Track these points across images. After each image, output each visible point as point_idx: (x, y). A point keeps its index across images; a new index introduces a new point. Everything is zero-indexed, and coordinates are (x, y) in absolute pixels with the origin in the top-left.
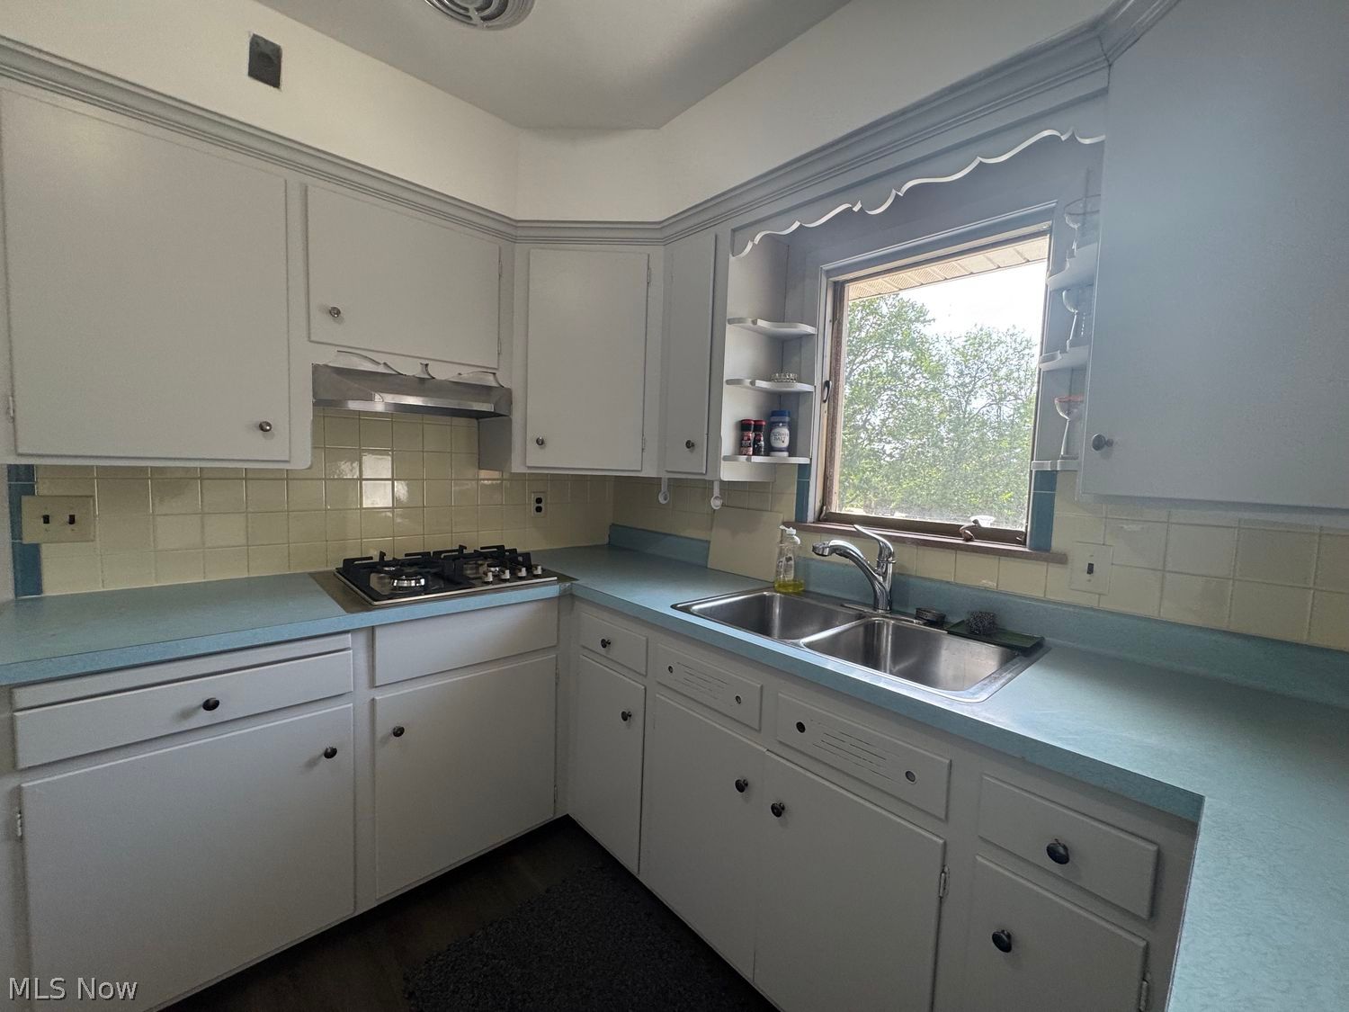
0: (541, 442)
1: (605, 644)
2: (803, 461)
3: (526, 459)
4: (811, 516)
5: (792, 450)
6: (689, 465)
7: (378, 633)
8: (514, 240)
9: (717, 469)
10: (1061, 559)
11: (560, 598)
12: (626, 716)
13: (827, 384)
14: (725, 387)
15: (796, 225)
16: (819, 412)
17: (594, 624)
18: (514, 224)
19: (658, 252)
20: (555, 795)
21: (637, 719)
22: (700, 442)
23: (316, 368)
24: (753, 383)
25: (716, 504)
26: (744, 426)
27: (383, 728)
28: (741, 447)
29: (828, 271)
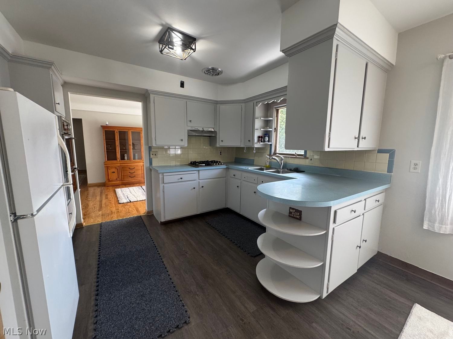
0: (222, 141)
1: (234, 175)
2: (271, 143)
3: (219, 144)
4: (272, 154)
5: (269, 141)
6: (249, 145)
7: (200, 171)
8: (217, 104)
9: (254, 145)
10: (308, 158)
11: (226, 168)
12: (238, 187)
13: (275, 128)
14: (255, 130)
15: (266, 102)
16: (274, 134)
17: (232, 172)
18: (217, 101)
19: (243, 105)
20: (226, 203)
21: (240, 188)
22: (251, 140)
23: (188, 130)
24: (260, 129)
25: (254, 152)
26: (259, 137)
27: (201, 186)
28: (258, 141)
29: (275, 108)
